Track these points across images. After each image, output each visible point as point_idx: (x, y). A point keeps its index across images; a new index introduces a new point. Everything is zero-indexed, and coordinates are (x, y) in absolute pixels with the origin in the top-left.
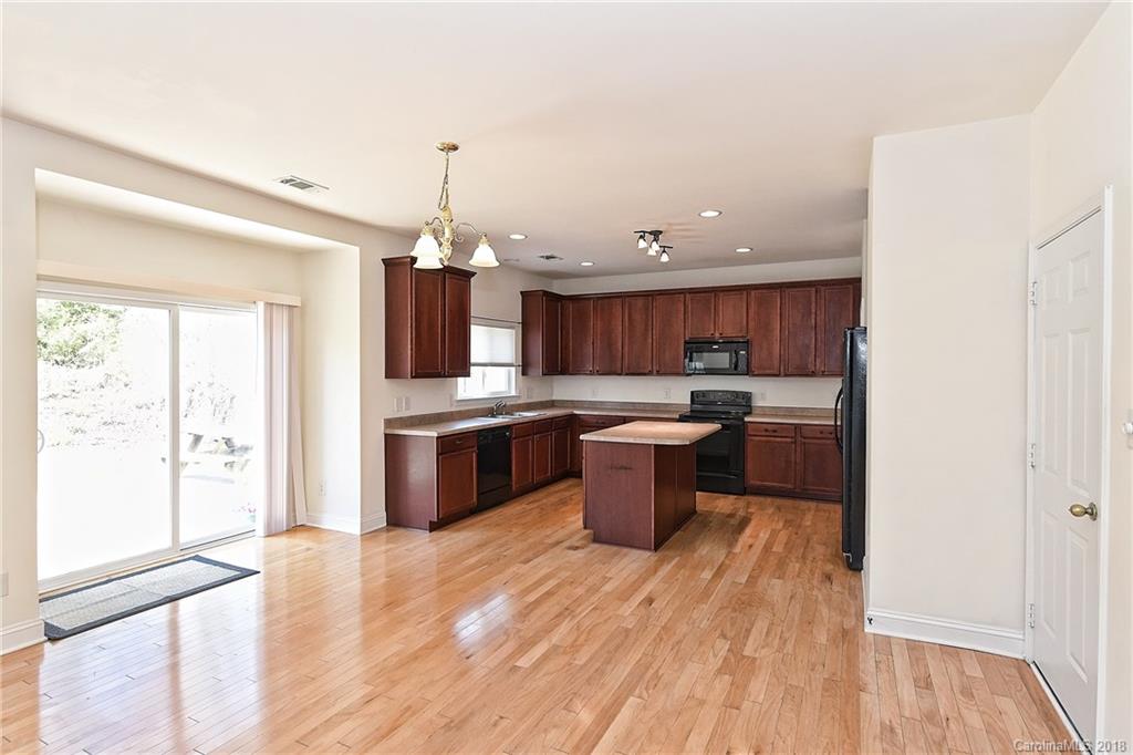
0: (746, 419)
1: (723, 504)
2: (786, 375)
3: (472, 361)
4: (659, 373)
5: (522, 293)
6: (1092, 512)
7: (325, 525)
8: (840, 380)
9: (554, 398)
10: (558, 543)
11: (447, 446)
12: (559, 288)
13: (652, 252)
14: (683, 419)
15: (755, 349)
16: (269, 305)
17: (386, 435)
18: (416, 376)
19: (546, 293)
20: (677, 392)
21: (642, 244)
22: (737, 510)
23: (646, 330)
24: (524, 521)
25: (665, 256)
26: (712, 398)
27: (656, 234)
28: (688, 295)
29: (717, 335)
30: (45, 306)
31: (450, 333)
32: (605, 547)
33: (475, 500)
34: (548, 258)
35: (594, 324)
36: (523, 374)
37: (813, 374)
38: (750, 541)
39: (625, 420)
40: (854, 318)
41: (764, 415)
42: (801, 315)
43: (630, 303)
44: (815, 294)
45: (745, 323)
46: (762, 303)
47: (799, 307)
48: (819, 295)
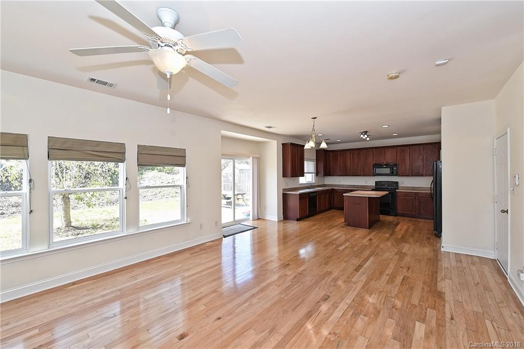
0: (397, 191)
1: (390, 218)
2: (412, 176)
3: (305, 172)
4: (364, 175)
6: (507, 212)
7: (266, 219)
8: (432, 177)
9: (326, 183)
10: (337, 226)
13: (364, 138)
14: (373, 190)
15: (400, 167)
16: (253, 157)
17: (283, 193)
18: (292, 176)
19: (324, 150)
20: (371, 181)
21: (362, 136)
22: (394, 220)
23: (359, 161)
25: (368, 138)
26: (383, 183)
27: (366, 132)
28: (374, 149)
30: (223, 161)
32: (352, 227)
33: (308, 214)
34: (327, 140)
35: (340, 159)
36: (317, 176)
37: (422, 175)
39: (352, 191)
41: (403, 189)
42: (417, 155)
43: (353, 152)
44: (422, 148)
45: (395, 158)
46: (402, 151)
47: (417, 152)
48: (424, 148)
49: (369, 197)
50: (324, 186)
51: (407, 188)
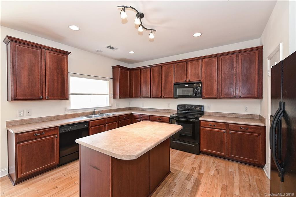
0: (200, 119)
2: (220, 98)
4: (164, 97)
5: (112, 67)
9: (130, 107)
18: (16, 99)
19: (120, 67)
26: (186, 108)
27: (141, 16)
28: (175, 64)
29: (187, 80)
35: (141, 78)
36: (114, 98)
37: (235, 97)
42: (228, 69)
43: (153, 69)
44: (235, 58)
45: (200, 74)
46: (208, 64)
47: (227, 65)
48: (237, 58)
50: (129, 109)
51: (214, 115)
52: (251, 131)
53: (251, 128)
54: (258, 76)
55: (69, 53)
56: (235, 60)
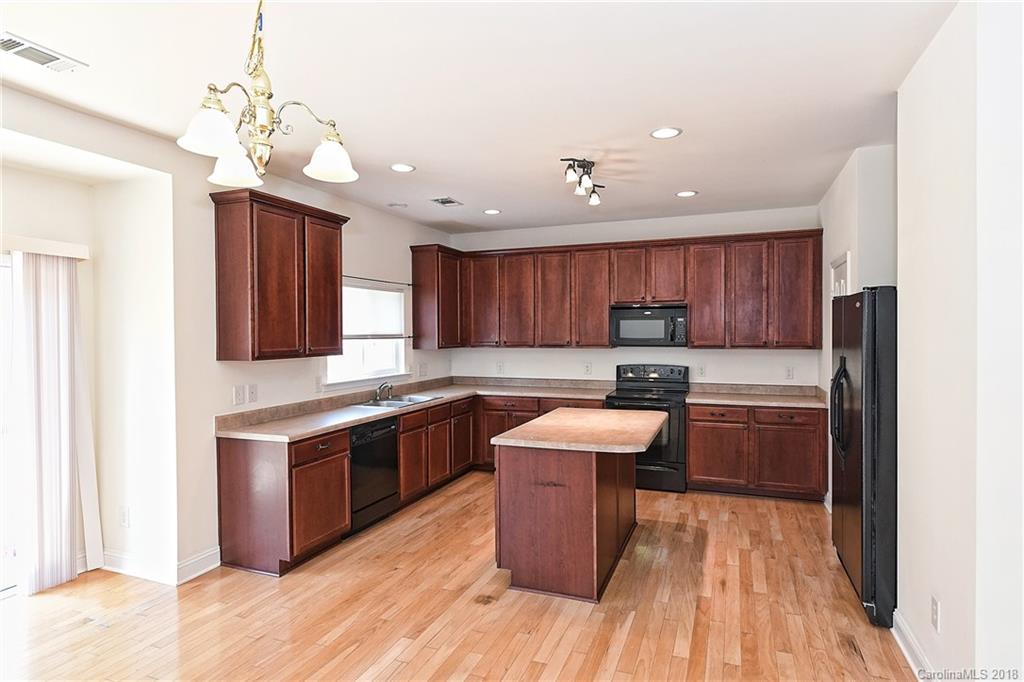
0: (687, 400)
1: (665, 507)
2: (733, 347)
4: (579, 345)
5: (411, 247)
9: (453, 375)
10: (461, 590)
11: (302, 454)
12: (457, 243)
13: (580, 191)
15: (695, 315)
16: (32, 256)
17: (218, 439)
18: (260, 356)
19: (441, 248)
20: (600, 368)
21: (572, 176)
22: (683, 516)
23: (564, 294)
24: (412, 549)
25: (594, 196)
27: (586, 166)
28: (613, 251)
29: (649, 298)
31: (312, 297)
32: (529, 595)
33: (348, 521)
34: (444, 202)
35: (500, 284)
36: (416, 346)
37: (765, 346)
38: (720, 573)
40: (814, 277)
41: (704, 394)
42: (750, 274)
43: (543, 261)
44: (764, 250)
45: (682, 284)
46: (704, 261)
47: (748, 265)
48: (771, 250)
49: (597, 453)
50: (449, 382)
51: (716, 389)
52: (800, 421)
53: (800, 415)
54: (814, 296)
55: (345, 220)
56: (764, 255)
